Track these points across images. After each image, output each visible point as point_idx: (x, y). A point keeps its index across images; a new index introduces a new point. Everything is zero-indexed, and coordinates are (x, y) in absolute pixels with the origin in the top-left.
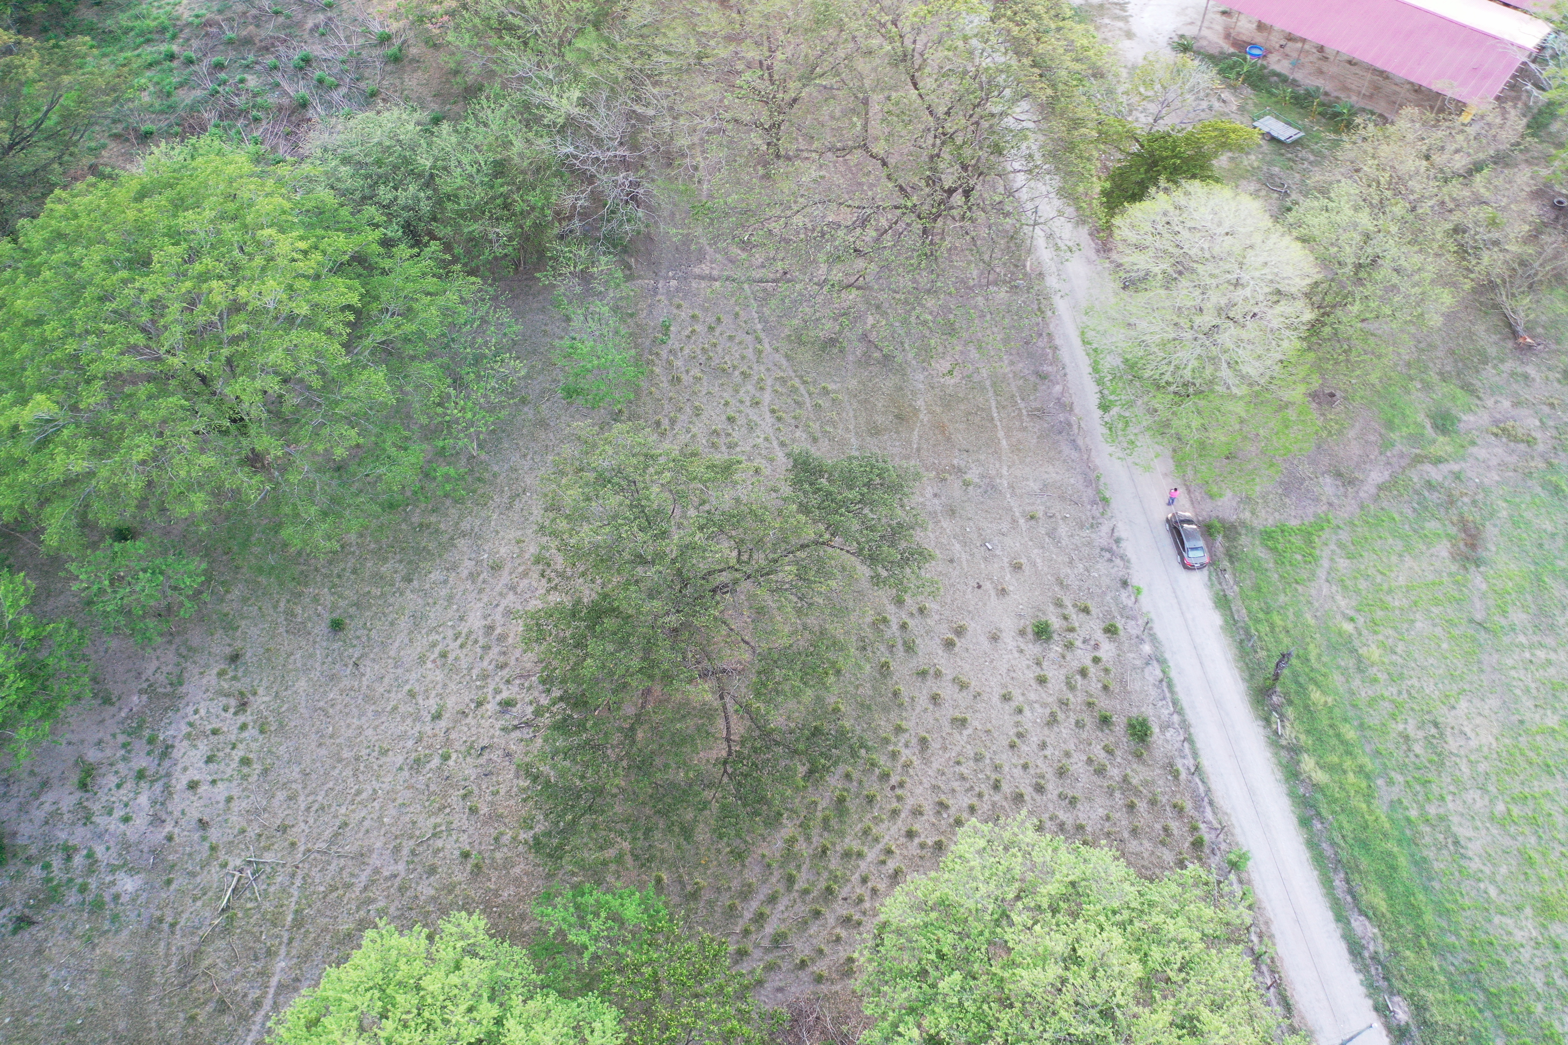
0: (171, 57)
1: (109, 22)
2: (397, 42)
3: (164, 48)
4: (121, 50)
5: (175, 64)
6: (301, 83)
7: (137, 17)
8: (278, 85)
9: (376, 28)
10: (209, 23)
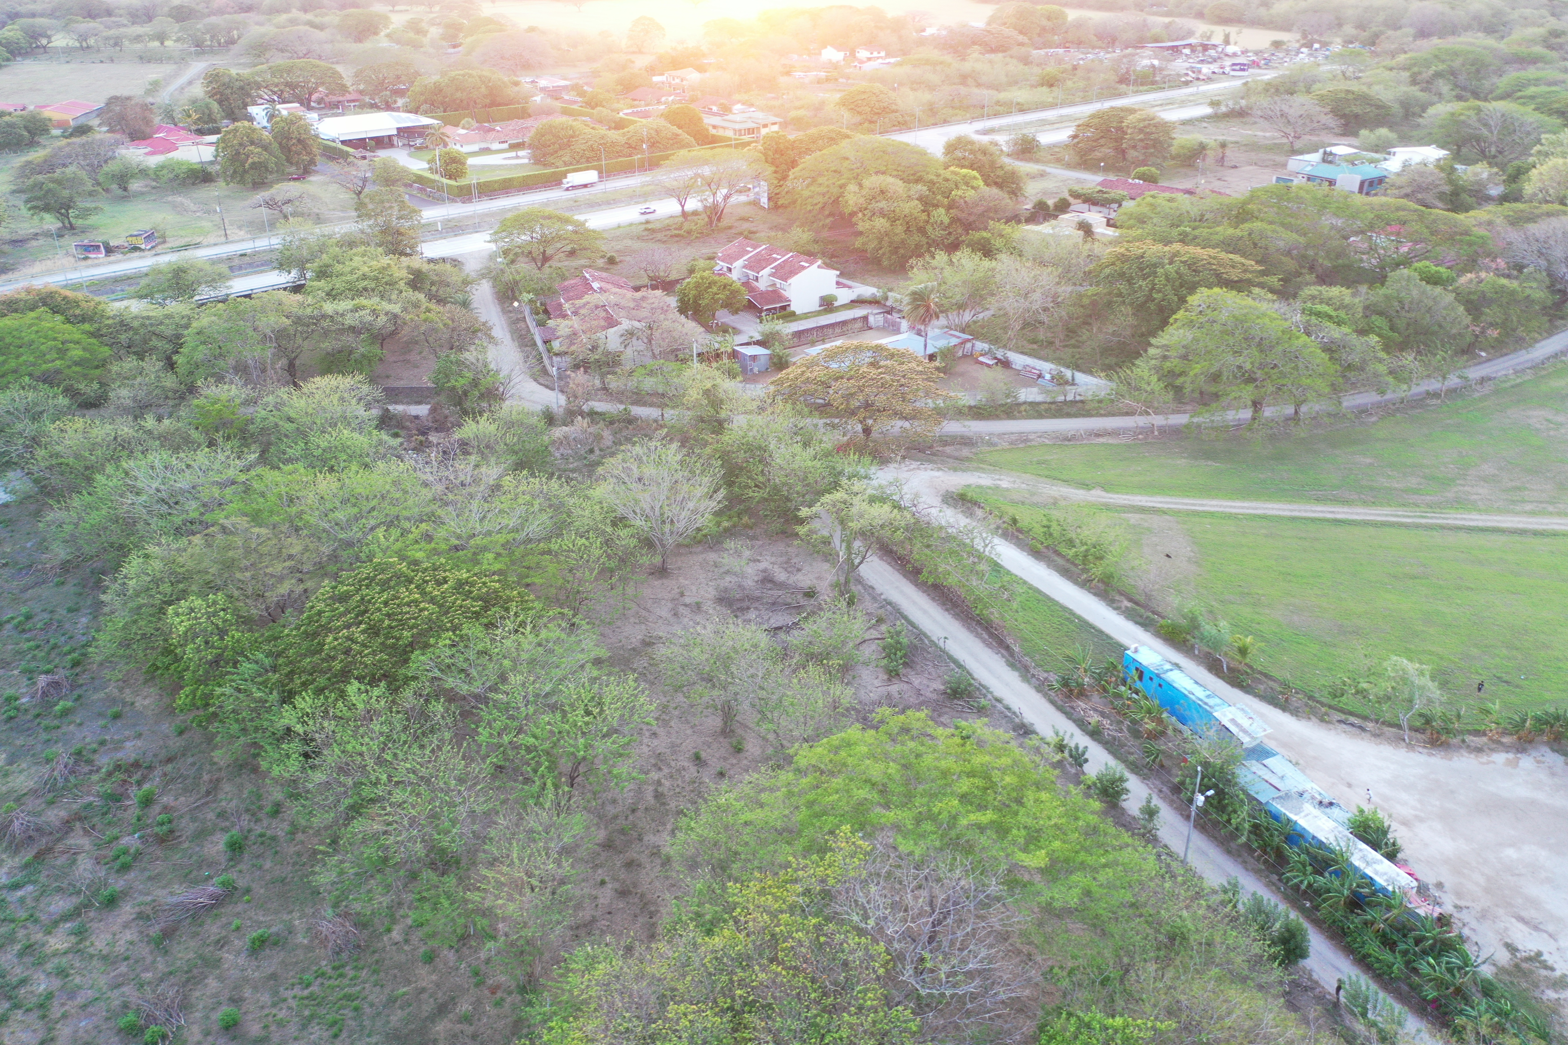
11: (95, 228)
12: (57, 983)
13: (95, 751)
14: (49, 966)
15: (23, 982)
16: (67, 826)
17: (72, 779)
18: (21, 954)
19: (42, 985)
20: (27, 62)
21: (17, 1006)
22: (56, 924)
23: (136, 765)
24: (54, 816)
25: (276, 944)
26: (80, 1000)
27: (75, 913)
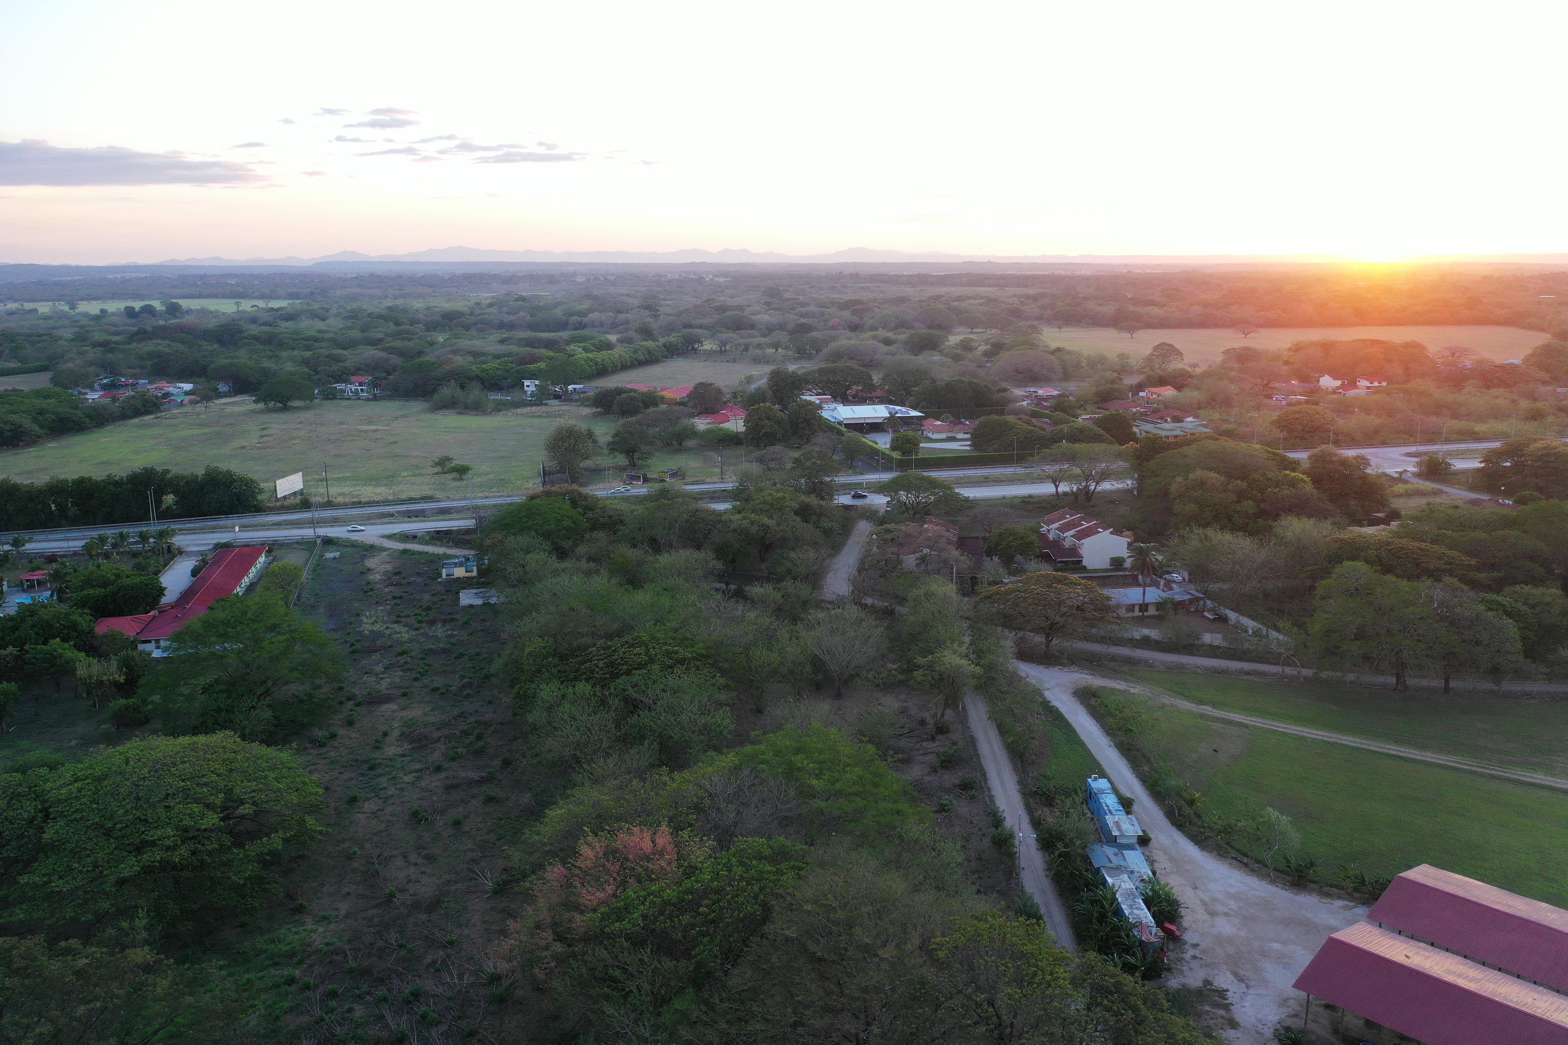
0: (291, 981)
1: (246, 943)
2: (505, 983)
3: (287, 972)
4: (247, 972)
5: (293, 988)
6: (405, 1017)
7: (273, 941)
8: (382, 1017)
9: (489, 967)
10: (336, 952)
11: (648, 466)
12: (397, 792)
13: (471, 714)
14: (398, 786)
15: (385, 788)
16: (438, 740)
17: (453, 722)
18: (389, 780)
19: (391, 791)
20: (680, 359)
21: (376, 796)
22: (410, 772)
23: (486, 723)
24: (436, 735)
25: (497, 802)
26: (402, 800)
27: (421, 770)
